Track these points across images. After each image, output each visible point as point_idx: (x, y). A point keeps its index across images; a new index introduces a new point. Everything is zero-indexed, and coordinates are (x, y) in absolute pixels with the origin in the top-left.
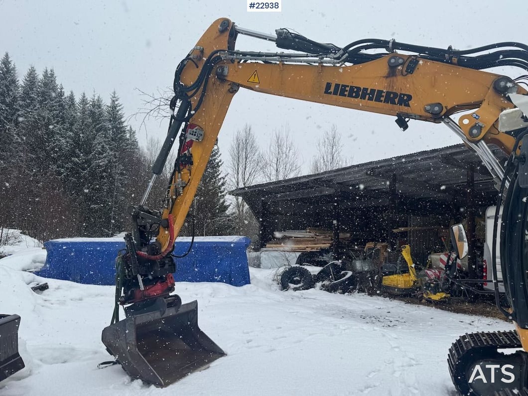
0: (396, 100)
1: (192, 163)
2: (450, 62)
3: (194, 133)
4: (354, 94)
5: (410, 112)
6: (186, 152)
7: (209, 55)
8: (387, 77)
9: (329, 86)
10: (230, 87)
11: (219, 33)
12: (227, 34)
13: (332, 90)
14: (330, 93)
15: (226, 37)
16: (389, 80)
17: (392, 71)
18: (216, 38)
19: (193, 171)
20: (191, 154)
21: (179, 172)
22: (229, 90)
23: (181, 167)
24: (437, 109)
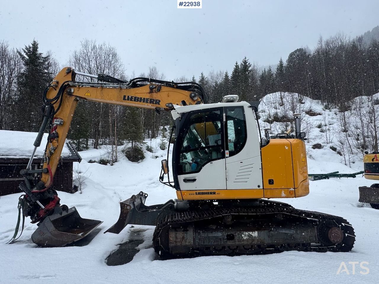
0: (154, 102)
1: (58, 137)
2: (173, 87)
3: (58, 121)
4: (136, 100)
5: (160, 107)
6: (54, 132)
7: (62, 84)
8: (149, 93)
9: (125, 96)
10: (75, 98)
11: (66, 74)
12: (71, 74)
13: (126, 98)
14: (126, 100)
15: (70, 75)
16: (150, 94)
17: (151, 90)
18: (65, 76)
19: (59, 141)
20: (57, 133)
21: (51, 142)
22: (75, 100)
23: (52, 140)
24: (170, 105)
